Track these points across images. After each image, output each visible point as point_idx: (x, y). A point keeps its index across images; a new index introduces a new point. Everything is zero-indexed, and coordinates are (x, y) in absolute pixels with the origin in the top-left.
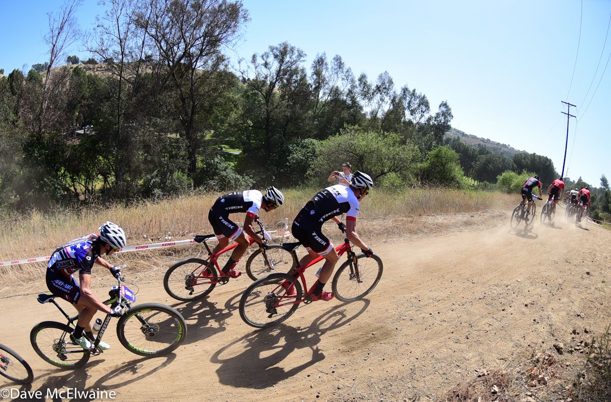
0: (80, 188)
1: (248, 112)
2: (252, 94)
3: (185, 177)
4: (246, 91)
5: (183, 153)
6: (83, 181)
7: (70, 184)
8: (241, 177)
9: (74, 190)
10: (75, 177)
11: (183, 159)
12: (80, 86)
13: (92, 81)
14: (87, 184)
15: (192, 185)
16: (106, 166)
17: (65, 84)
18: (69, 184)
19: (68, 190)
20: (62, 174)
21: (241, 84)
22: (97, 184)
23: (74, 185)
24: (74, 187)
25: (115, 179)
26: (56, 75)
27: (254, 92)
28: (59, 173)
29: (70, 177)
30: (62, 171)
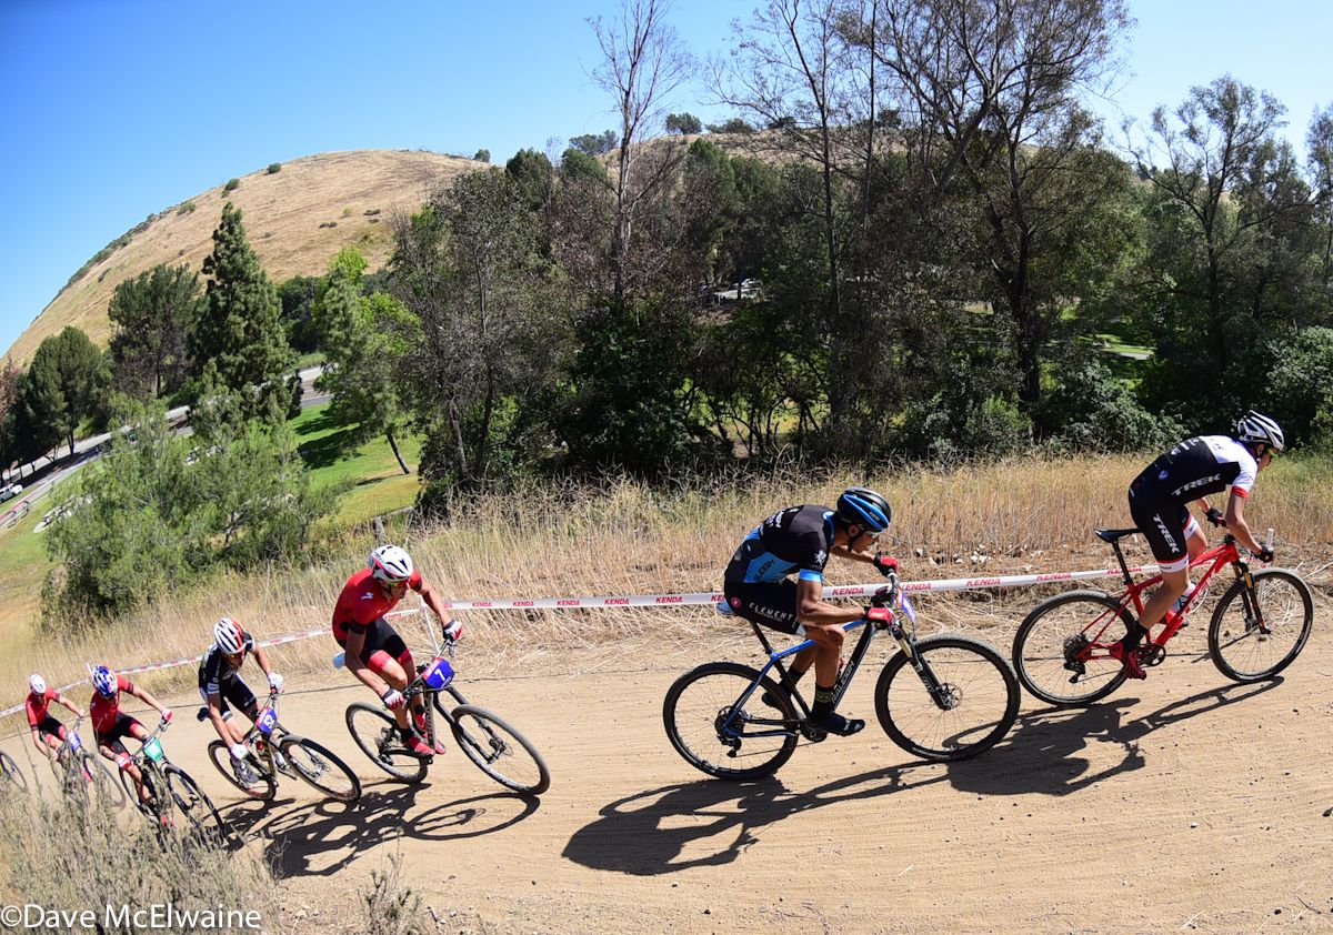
0: (737, 429)
1: (1163, 254)
2: (1166, 208)
3: (1014, 413)
4: (1153, 201)
5: (1005, 352)
6: (744, 413)
7: (710, 419)
8: (1155, 418)
9: (719, 434)
10: (721, 403)
11: (1007, 367)
12: (713, 186)
13: (746, 174)
14: (756, 420)
15: (1031, 432)
16: (805, 379)
17: (674, 182)
18: (706, 419)
19: (702, 432)
20: (687, 395)
21: (1136, 182)
22: (781, 420)
23: (719, 422)
24: (720, 427)
25: (829, 410)
26: (646, 160)
27: (1170, 202)
28: (676, 392)
29: (710, 403)
30: (687, 388)
